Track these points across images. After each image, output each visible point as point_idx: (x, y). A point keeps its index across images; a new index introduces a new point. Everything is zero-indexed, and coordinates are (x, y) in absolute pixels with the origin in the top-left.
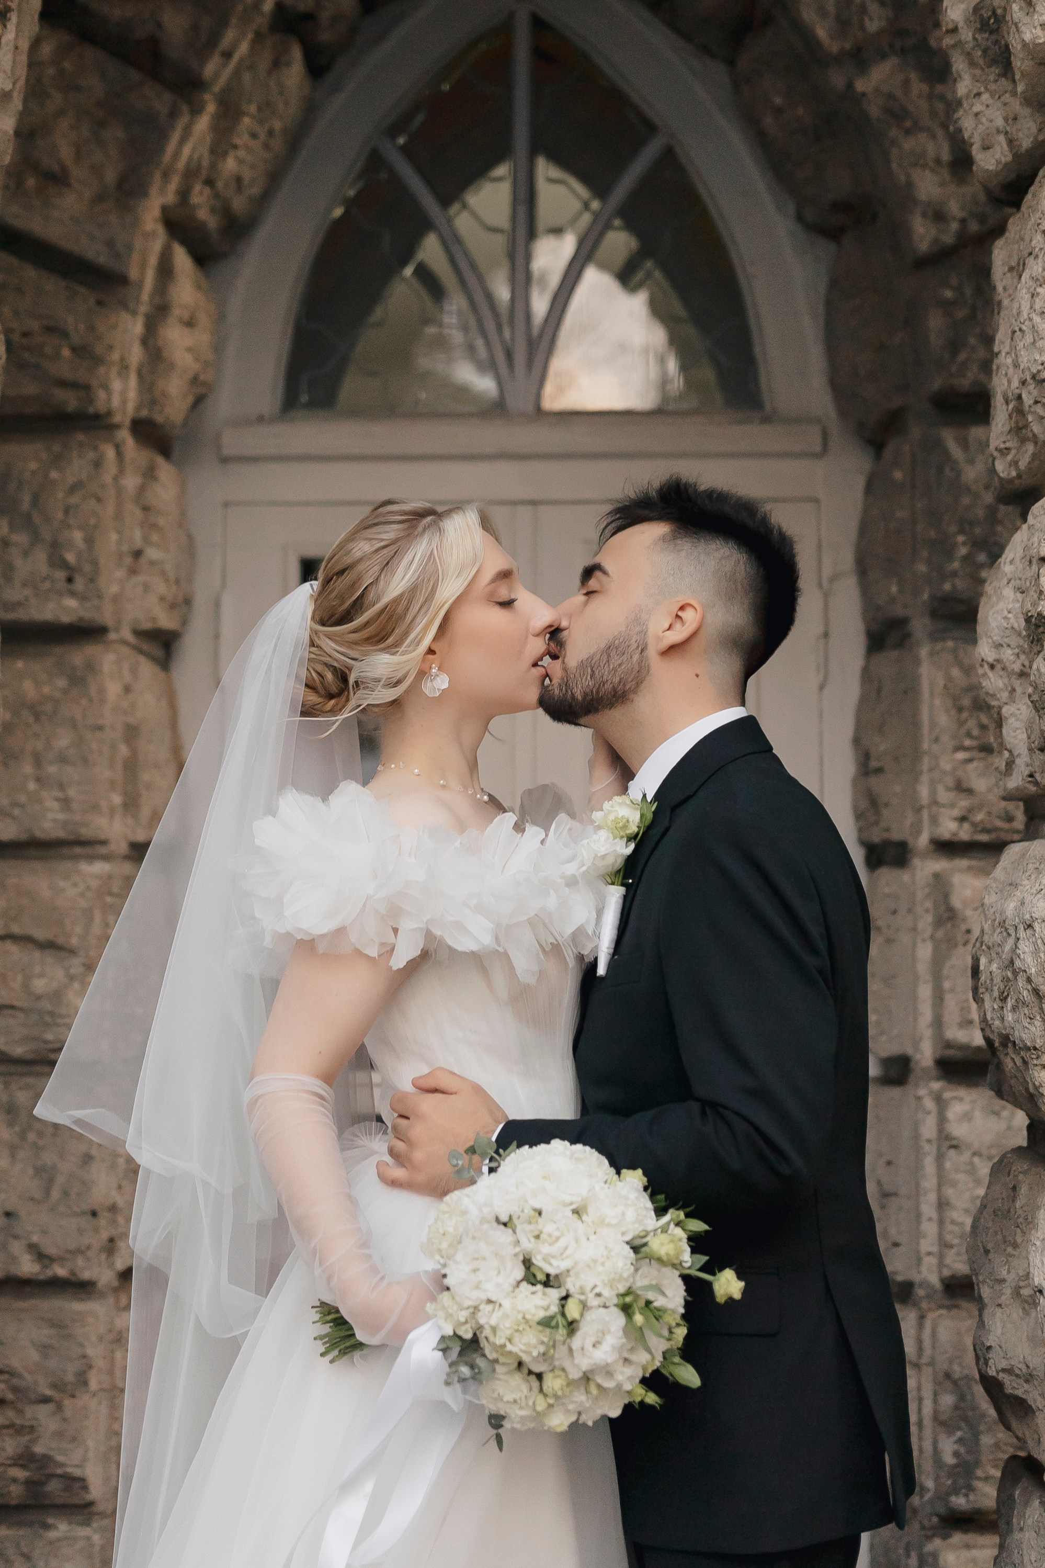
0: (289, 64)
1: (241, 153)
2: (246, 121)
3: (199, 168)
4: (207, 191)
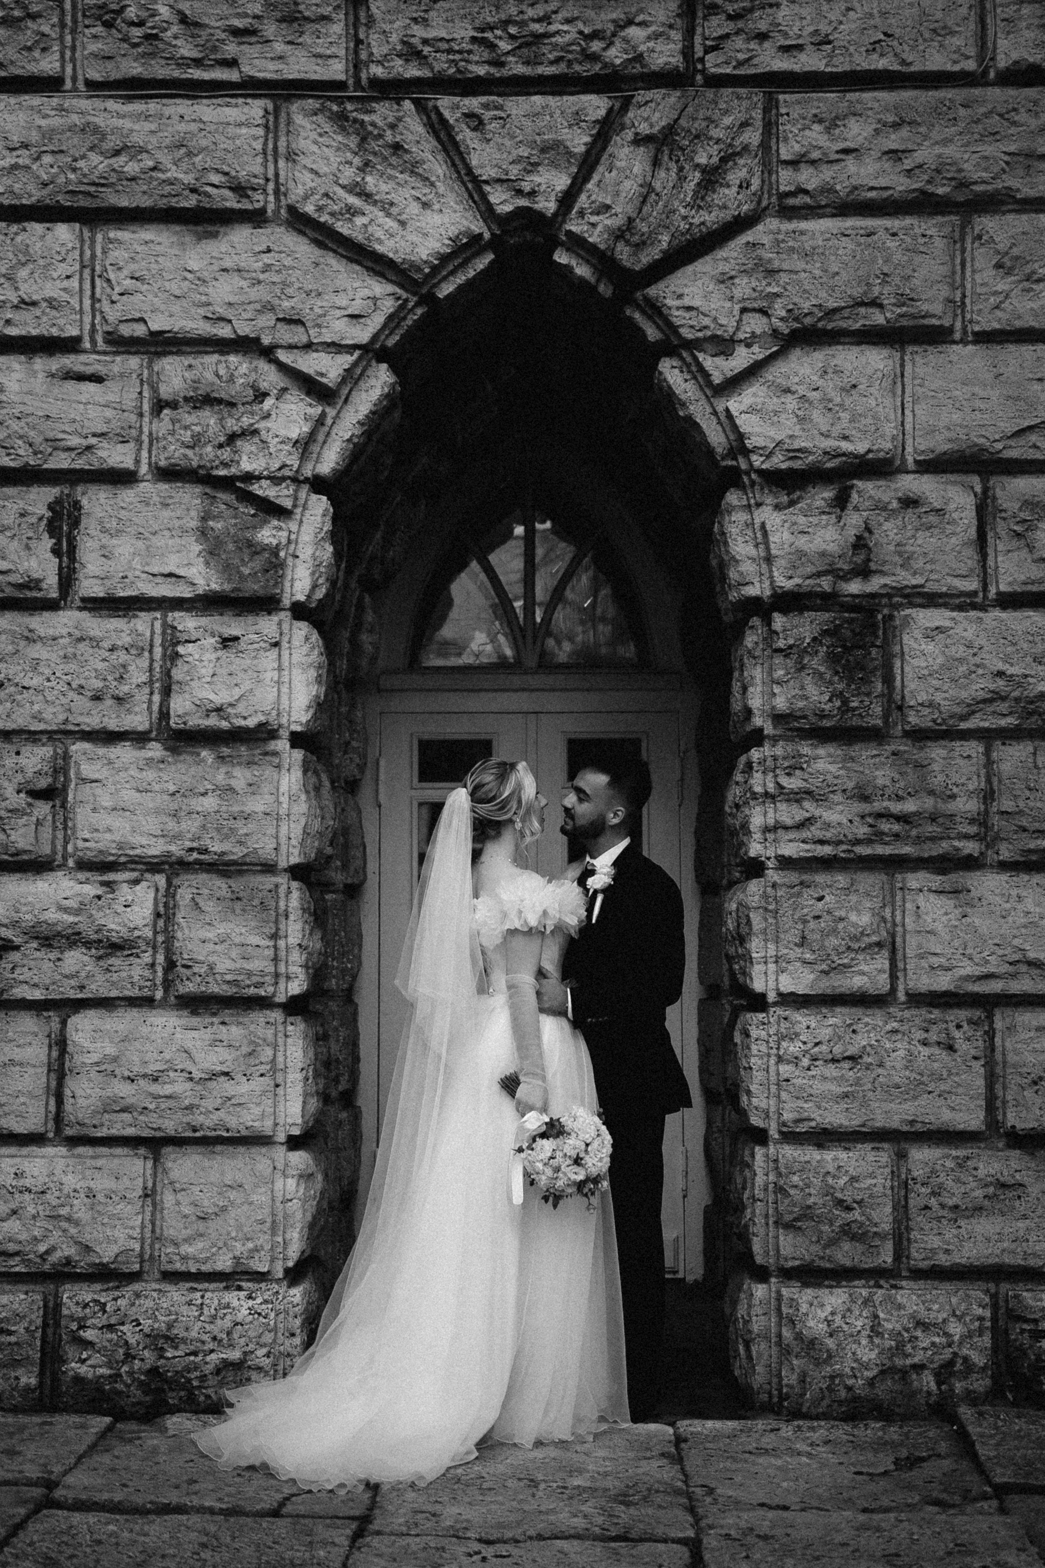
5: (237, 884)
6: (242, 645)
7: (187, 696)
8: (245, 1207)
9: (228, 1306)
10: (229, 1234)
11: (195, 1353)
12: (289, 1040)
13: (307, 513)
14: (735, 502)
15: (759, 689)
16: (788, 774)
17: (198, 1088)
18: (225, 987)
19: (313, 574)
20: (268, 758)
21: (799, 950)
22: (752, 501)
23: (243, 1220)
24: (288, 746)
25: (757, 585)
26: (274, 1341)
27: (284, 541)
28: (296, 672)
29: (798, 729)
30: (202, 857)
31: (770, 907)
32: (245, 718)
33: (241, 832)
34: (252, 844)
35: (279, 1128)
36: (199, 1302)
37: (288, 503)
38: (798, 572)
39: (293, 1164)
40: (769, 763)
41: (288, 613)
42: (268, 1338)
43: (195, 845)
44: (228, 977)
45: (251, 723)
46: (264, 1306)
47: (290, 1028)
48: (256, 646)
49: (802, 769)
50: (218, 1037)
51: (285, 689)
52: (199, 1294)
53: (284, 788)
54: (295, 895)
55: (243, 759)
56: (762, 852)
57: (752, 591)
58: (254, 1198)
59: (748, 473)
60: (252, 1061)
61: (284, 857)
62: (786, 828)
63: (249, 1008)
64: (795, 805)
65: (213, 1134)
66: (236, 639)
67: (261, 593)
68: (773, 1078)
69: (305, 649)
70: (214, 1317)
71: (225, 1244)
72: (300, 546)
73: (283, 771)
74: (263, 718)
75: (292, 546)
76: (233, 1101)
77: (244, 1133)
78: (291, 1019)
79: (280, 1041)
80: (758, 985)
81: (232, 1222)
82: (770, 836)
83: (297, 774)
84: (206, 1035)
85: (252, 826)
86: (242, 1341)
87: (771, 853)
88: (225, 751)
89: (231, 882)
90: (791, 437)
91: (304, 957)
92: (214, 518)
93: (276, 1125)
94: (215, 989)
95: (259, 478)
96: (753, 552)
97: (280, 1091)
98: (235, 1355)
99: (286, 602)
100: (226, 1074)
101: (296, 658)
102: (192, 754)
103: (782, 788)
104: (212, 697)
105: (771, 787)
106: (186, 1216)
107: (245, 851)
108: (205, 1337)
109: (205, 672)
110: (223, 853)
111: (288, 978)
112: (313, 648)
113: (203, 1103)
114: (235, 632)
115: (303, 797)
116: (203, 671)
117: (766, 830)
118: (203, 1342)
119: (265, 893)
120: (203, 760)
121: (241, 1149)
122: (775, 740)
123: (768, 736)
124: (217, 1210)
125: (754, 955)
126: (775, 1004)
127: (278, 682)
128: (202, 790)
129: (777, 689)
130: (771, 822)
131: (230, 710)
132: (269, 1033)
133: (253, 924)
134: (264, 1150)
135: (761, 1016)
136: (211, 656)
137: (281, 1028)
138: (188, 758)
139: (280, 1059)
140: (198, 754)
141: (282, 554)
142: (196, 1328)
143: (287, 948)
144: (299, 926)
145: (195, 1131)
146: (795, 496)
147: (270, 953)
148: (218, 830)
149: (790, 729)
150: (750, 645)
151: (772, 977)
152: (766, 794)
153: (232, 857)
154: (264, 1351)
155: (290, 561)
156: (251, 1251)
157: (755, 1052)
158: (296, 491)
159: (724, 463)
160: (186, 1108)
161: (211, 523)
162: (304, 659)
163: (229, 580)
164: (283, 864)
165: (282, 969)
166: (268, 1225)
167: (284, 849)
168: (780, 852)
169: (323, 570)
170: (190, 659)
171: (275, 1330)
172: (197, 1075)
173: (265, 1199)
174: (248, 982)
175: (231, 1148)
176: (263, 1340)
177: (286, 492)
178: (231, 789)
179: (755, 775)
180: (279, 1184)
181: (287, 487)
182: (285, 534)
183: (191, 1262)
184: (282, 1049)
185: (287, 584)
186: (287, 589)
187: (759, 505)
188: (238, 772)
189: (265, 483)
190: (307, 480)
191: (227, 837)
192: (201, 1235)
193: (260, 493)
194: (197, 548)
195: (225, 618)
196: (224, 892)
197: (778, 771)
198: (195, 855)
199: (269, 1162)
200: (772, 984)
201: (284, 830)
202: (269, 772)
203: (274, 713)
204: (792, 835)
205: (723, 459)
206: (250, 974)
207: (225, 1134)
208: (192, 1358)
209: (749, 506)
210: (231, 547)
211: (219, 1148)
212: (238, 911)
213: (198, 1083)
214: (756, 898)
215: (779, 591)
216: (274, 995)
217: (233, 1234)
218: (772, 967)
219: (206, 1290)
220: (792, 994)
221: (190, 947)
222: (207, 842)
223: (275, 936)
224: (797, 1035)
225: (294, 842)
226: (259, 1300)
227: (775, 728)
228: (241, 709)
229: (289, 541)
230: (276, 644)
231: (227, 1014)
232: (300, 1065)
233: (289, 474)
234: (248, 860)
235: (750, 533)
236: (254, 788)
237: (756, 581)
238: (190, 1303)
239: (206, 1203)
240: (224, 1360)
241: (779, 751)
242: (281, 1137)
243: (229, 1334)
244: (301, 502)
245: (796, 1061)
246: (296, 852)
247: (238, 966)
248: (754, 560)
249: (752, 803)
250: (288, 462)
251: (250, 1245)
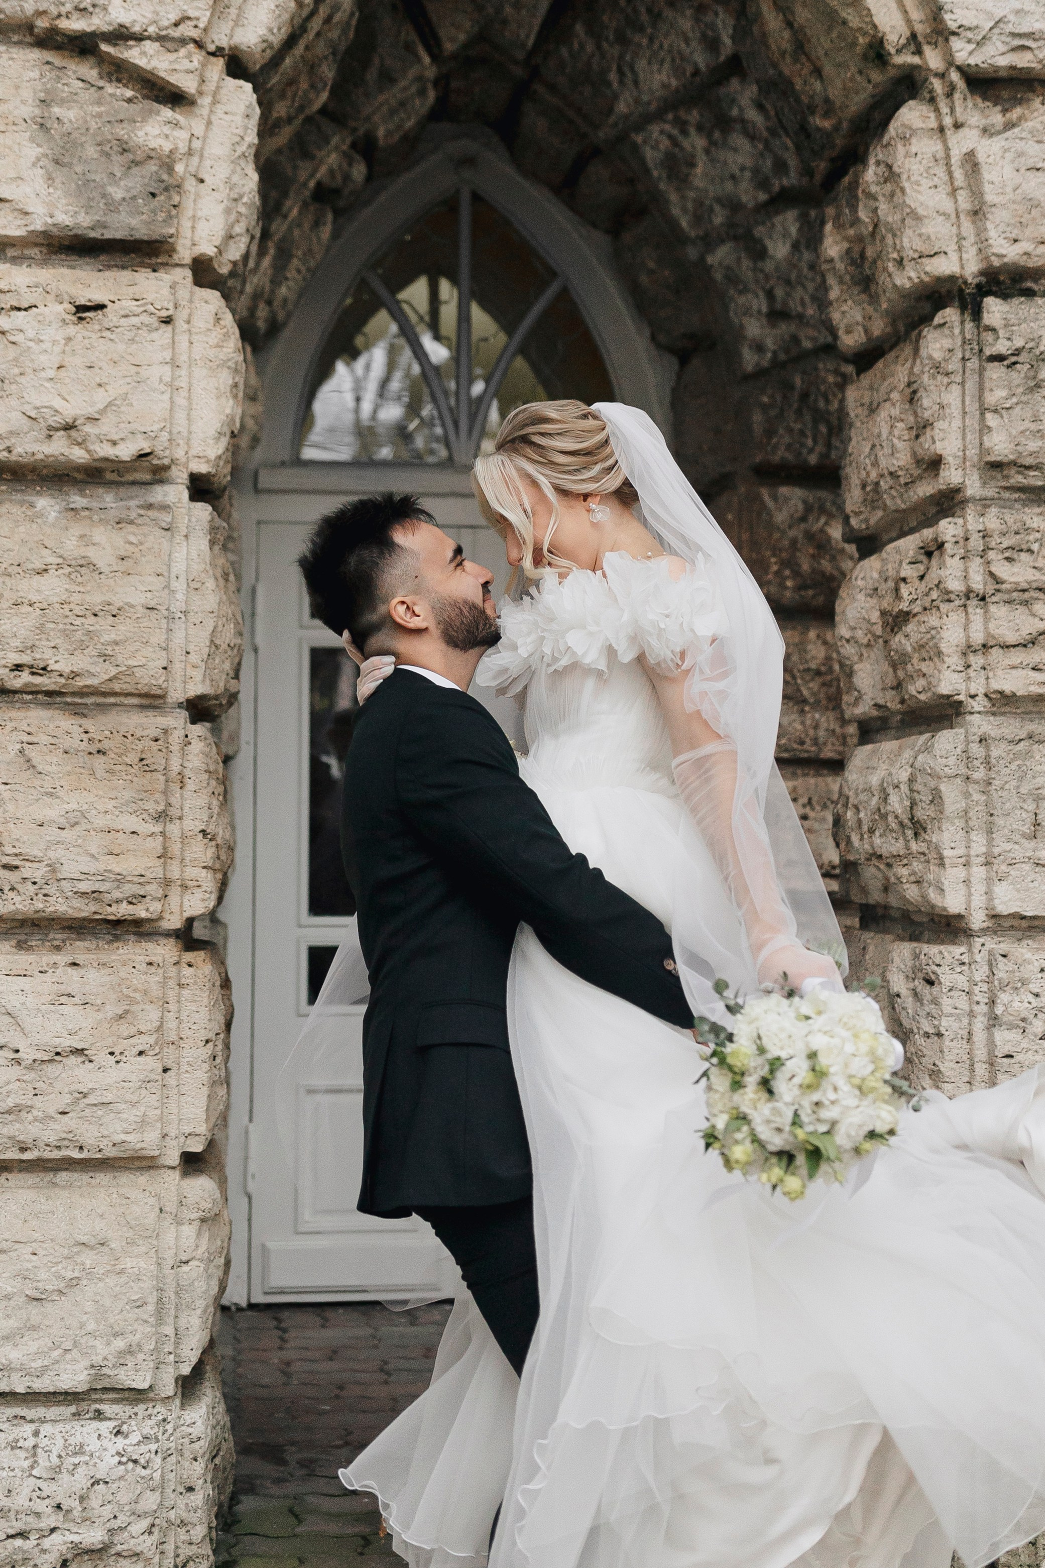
0: (325, 224)
1: (291, 283)
2: (295, 261)
3: (262, 293)
4: (267, 308)
5: (97, 725)
6: (111, 316)
7: (13, 402)
8: (111, 1281)
9: (80, 1450)
10: (82, 1326)
11: (22, 1535)
12: (185, 992)
13: (220, 109)
14: (918, 123)
15: (957, 423)
16: (1009, 559)
17: (32, 1075)
18: (78, 903)
19: (228, 211)
20: (152, 513)
21: (1030, 845)
22: (948, 121)
23: (108, 1302)
24: (186, 494)
25: (954, 256)
26: (161, 1504)
27: (183, 148)
28: (200, 372)
29: (1021, 489)
30: (37, 680)
31: (976, 776)
32: (114, 443)
33: (105, 638)
34: (125, 657)
35: (169, 1142)
36: (31, 1442)
37: (188, 85)
38: (1028, 232)
39: (191, 1200)
40: (976, 543)
41: (188, 273)
42: (150, 1501)
43: (25, 659)
44: (84, 887)
45: (125, 452)
46: (143, 1448)
47: (187, 971)
48: (134, 320)
49: (1030, 551)
50: (63, 989)
51: (181, 401)
52: (29, 1429)
53: (179, 567)
54: (197, 746)
55: (113, 514)
56: (962, 687)
57: (945, 266)
58: (128, 1263)
59: (942, 76)
60: (125, 1029)
61: (179, 685)
62: (1006, 647)
63: (117, 938)
64: (1022, 609)
65: (56, 1154)
66: (101, 307)
67: (142, 233)
68: (981, 1053)
69: (215, 336)
70: (58, 1469)
71: (76, 1344)
72: (207, 163)
73: (179, 538)
74: (145, 446)
75: (195, 160)
76: (91, 1100)
77: (110, 1152)
78: (189, 956)
79: (171, 995)
80: (953, 903)
81: (89, 1307)
82: (977, 660)
83: (201, 543)
84: (45, 985)
85: (124, 628)
86: (107, 1512)
87: (978, 686)
88: (78, 500)
89: (88, 723)
90: (1018, 12)
91: (211, 852)
92: (63, 102)
93: (164, 1136)
94: (59, 906)
95: (139, 38)
96: (948, 205)
97: (171, 1078)
98: (93, 1536)
99: (185, 254)
100: (79, 1052)
101: (199, 350)
102: (21, 503)
103: (998, 581)
104: (58, 403)
105: (978, 582)
106: (8, 1297)
107: (113, 671)
108: (41, 1506)
109: (48, 361)
110: (75, 675)
111: (184, 887)
112: (226, 335)
113: (37, 1102)
114: (98, 297)
115: (210, 584)
116: (43, 358)
117: (968, 650)
118: (38, 1515)
119: (147, 743)
120: (40, 515)
121: (102, 1178)
122: (985, 503)
123: (973, 499)
124: (62, 1285)
125: (947, 853)
126: (985, 931)
127: (170, 385)
128: (39, 565)
129: (991, 419)
130: (978, 638)
131: (88, 429)
132: (154, 979)
133: (127, 795)
134: (142, 1179)
135: (957, 951)
136: (54, 334)
137: (172, 972)
138: (16, 510)
139: (171, 1023)
140: (32, 505)
141: (179, 168)
142: (26, 1492)
143: (183, 837)
144: (202, 800)
145: (23, 1150)
146: (1016, 113)
147: (156, 844)
148: (66, 634)
149: (1007, 488)
150: (938, 355)
151: (978, 888)
152: (968, 594)
153: (89, 682)
154: (144, 1524)
155: (190, 185)
156: (121, 1353)
157: (947, 1009)
158: (204, 65)
159: (899, 60)
160: (9, 1112)
161: (56, 110)
162: (211, 353)
163: (88, 208)
164: (178, 693)
165: (175, 872)
166: (151, 1308)
167: (177, 667)
168: (995, 685)
169: (243, 210)
170: (19, 338)
171: (162, 1486)
172: (28, 1055)
173: (147, 1265)
174: (117, 894)
175: (85, 1177)
176: (141, 1507)
177: (186, 64)
178: (91, 565)
179: (949, 561)
180: (169, 1236)
181: (189, 56)
182: (184, 135)
183: (15, 1377)
184: (172, 1007)
185: (186, 224)
186: (186, 231)
187: (957, 126)
188: (100, 534)
189: (149, 46)
190: (218, 53)
191: (82, 647)
192: (34, 1328)
193: (142, 62)
194: (32, 151)
195: (79, 273)
196: (74, 743)
197: (991, 555)
198: (25, 677)
199: (152, 1201)
200: (978, 900)
201: (178, 637)
202: (154, 538)
203: (165, 436)
204: (1017, 657)
205: (899, 51)
206: (120, 880)
207: (76, 1155)
208: (18, 1542)
209: (942, 129)
210: (91, 151)
211: (63, 1176)
212: (100, 773)
213: (30, 1068)
214: (952, 761)
215: (996, 262)
216: (160, 918)
217: (91, 1326)
218: (979, 872)
219: (43, 1421)
220: (1014, 916)
221: (16, 832)
222: (44, 655)
223: (162, 816)
224: (1024, 982)
225: (194, 658)
226: (135, 1438)
227: (984, 484)
228: (107, 427)
229: (190, 153)
230: (167, 321)
231: (81, 950)
232: (204, 1035)
233: (195, 34)
234: (117, 687)
235: (941, 171)
236: (128, 563)
237: (951, 248)
238: (14, 1446)
239: (43, 1275)
240: (75, 1545)
241: (992, 521)
242: (173, 1158)
243: (82, 1499)
244: (211, 86)
245: (1022, 1025)
246: (198, 675)
247: (101, 867)
248: (946, 215)
249: (944, 607)
250: (191, 13)
251: (120, 1344)
